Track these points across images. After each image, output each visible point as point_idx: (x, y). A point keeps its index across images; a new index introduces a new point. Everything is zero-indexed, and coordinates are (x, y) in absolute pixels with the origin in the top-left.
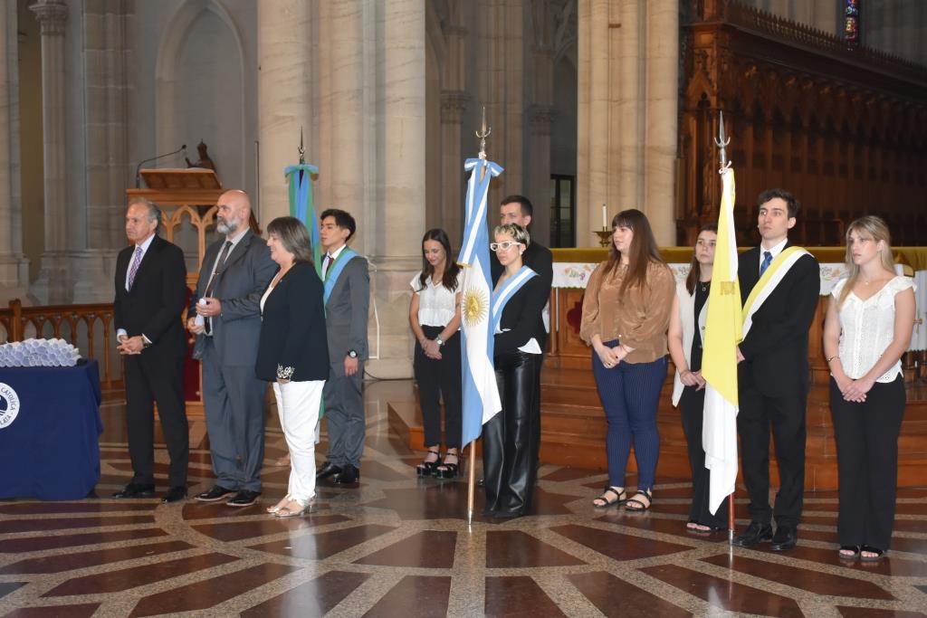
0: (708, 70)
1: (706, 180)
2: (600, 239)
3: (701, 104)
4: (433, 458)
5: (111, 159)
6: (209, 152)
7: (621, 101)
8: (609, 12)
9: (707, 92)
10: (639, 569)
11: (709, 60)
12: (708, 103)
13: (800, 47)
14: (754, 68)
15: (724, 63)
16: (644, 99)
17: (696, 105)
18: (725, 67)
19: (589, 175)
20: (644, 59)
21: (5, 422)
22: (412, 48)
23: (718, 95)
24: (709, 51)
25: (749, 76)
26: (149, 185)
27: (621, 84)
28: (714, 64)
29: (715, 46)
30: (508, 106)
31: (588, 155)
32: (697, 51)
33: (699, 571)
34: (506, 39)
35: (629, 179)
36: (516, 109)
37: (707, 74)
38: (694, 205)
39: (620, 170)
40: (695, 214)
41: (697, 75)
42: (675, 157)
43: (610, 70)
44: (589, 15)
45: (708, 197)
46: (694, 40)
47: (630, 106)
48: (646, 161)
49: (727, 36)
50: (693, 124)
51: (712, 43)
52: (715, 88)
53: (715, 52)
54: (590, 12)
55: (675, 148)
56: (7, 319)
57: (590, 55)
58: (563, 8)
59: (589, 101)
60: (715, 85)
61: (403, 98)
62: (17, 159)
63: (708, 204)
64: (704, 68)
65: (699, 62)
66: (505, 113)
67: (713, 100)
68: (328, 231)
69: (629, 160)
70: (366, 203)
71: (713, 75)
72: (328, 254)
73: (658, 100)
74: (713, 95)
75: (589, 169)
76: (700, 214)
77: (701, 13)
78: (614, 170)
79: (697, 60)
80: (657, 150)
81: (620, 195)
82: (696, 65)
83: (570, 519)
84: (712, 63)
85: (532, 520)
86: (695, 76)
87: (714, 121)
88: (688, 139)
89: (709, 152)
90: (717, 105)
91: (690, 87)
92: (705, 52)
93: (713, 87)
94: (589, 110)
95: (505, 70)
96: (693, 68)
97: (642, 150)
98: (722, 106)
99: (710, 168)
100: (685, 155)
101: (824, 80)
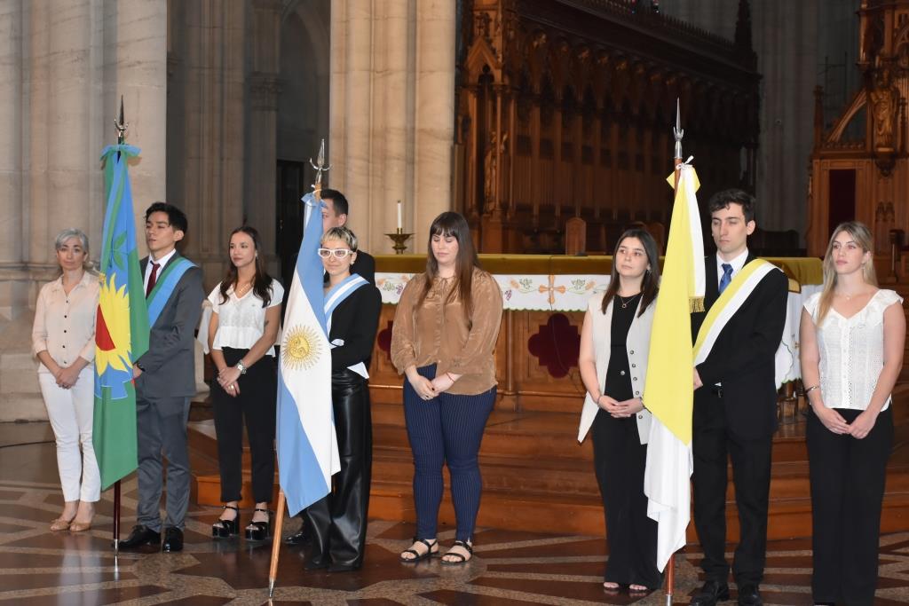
0: (491, 36)
1: (488, 171)
2: (392, 244)
3: (482, 78)
4: (229, 515)
7: (386, 72)
9: (490, 65)
11: (492, 25)
12: (492, 78)
13: (592, 12)
14: (544, 37)
15: (510, 30)
16: (412, 69)
17: (477, 79)
18: (512, 33)
20: (415, 21)
23: (503, 69)
24: (492, 15)
25: (538, 46)
27: (386, 52)
28: (499, 30)
29: (500, 7)
30: (226, 72)
31: (344, 137)
32: (477, 14)
35: (396, 170)
36: (237, 77)
37: (490, 42)
38: (474, 202)
39: (386, 158)
40: (475, 213)
41: (478, 42)
42: (451, 142)
43: (371, 32)
45: (490, 193)
47: (398, 79)
48: (417, 146)
50: (472, 102)
51: (496, 4)
52: (500, 60)
53: (500, 16)
55: (451, 131)
57: (347, 14)
59: (345, 71)
60: (500, 56)
61: (139, 63)
63: (490, 202)
64: (487, 34)
65: (480, 27)
66: (222, 82)
67: (498, 74)
69: (396, 145)
71: (498, 43)
73: (432, 72)
74: (496, 68)
75: (345, 155)
76: (481, 213)
78: (377, 157)
79: (477, 24)
80: (431, 133)
81: (384, 189)
82: (477, 31)
83: (438, 582)
84: (496, 29)
85: (394, 585)
86: (476, 44)
87: (499, 99)
88: (467, 120)
89: (492, 137)
90: (503, 80)
91: (469, 58)
92: (487, 15)
93: (498, 57)
94: (346, 82)
95: (222, 28)
96: (472, 35)
97: (411, 134)
98: (507, 81)
99: (494, 157)
100: (463, 138)
101: (620, 53)
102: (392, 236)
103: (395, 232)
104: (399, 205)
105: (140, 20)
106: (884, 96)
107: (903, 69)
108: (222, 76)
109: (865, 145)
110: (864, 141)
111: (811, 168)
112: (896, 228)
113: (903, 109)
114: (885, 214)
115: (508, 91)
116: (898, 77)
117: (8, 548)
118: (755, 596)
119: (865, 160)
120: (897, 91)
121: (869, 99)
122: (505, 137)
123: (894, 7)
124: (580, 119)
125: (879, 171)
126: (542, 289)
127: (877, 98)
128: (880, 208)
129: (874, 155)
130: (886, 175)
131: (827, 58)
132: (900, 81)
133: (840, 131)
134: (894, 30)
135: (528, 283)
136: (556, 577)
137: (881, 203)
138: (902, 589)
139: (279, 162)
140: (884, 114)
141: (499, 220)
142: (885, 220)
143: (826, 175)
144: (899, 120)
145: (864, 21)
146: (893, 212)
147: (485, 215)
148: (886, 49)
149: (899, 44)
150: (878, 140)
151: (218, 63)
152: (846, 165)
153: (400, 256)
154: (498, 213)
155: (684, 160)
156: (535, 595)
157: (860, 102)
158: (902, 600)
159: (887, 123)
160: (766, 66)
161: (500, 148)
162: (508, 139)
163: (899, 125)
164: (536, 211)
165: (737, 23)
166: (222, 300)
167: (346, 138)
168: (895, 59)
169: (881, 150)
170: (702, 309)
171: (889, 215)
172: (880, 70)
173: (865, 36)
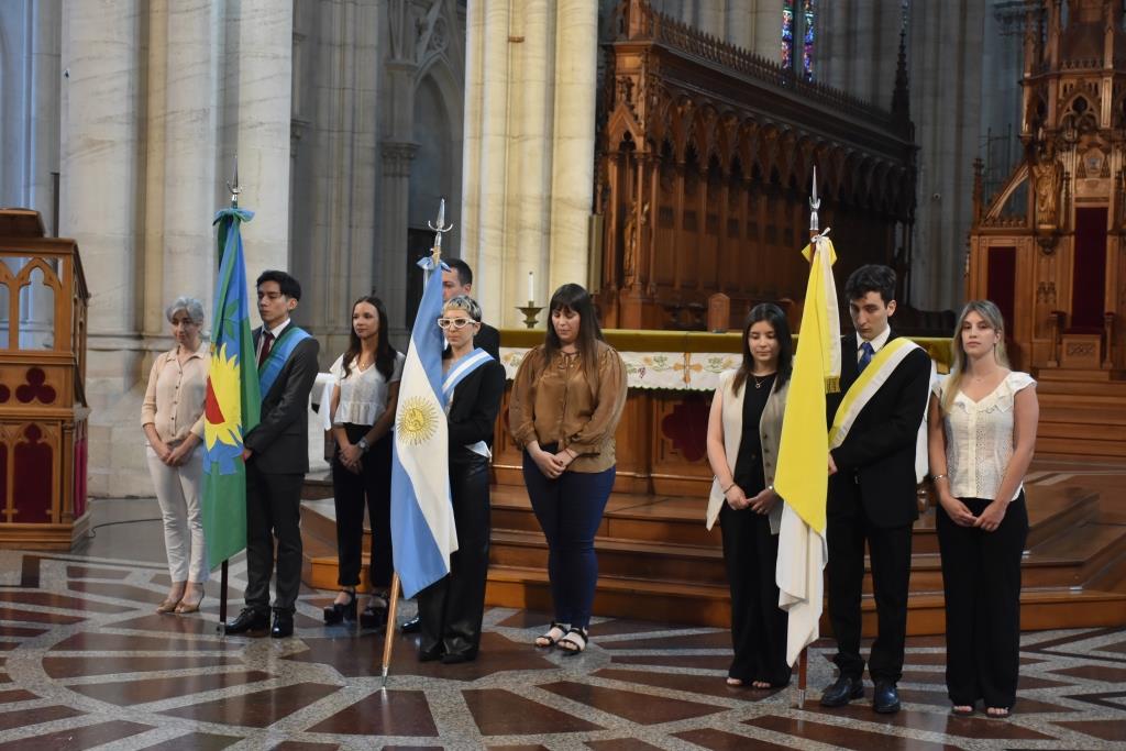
0: (634, 98)
1: (628, 243)
2: (524, 317)
3: (623, 146)
7: (522, 137)
8: (510, 22)
9: (632, 131)
10: (673, 735)
11: (634, 90)
12: (633, 145)
14: (689, 102)
15: (653, 95)
16: (550, 136)
17: (617, 147)
18: (655, 99)
19: (478, 233)
20: (554, 84)
22: (276, 57)
23: (645, 136)
24: (635, 79)
25: (682, 113)
27: (522, 117)
28: (642, 95)
29: (643, 71)
30: (356, 136)
32: (619, 78)
33: (746, 735)
34: (355, 47)
35: (531, 240)
36: (367, 141)
37: (632, 107)
38: (613, 277)
39: (519, 228)
40: (614, 288)
41: (620, 105)
42: (589, 213)
43: (508, 95)
44: (482, 23)
45: (630, 266)
46: (615, 63)
47: (535, 145)
48: (553, 216)
49: (658, 60)
50: (613, 170)
51: (639, 68)
52: (642, 127)
53: (643, 81)
54: (484, 18)
55: (590, 201)
57: (483, 77)
58: (428, 11)
59: (479, 137)
60: (643, 122)
61: (261, 124)
63: (629, 275)
64: (629, 96)
65: (621, 92)
66: (352, 146)
67: (640, 142)
69: (532, 215)
71: (640, 109)
73: (570, 138)
74: (638, 135)
75: (478, 224)
76: (619, 288)
77: (624, 29)
78: (511, 227)
79: (619, 88)
80: (566, 202)
81: (518, 260)
82: (618, 95)
83: (559, 674)
84: (639, 94)
85: (512, 676)
86: (617, 109)
87: (641, 168)
88: (606, 190)
89: (632, 208)
90: (645, 148)
91: (610, 124)
92: (629, 79)
93: (640, 124)
94: (481, 147)
95: (353, 89)
96: (613, 100)
97: (548, 203)
98: (649, 150)
99: (634, 229)
100: (602, 210)
101: (769, 121)
102: (524, 310)
103: (527, 306)
104: (532, 276)
105: (263, 79)
106: (1046, 170)
107: (1067, 142)
108: (352, 139)
109: (1026, 222)
110: (1026, 217)
111: (969, 245)
112: (1058, 309)
113: (1067, 185)
114: (1047, 293)
115: (650, 160)
116: (1062, 151)
117: (111, 629)
118: (892, 695)
119: (1027, 238)
120: (1061, 165)
121: (1031, 174)
122: (646, 208)
123: (1059, 77)
124: (726, 190)
125: (1041, 249)
126: (676, 367)
127: (1040, 172)
128: (1042, 289)
129: (1035, 233)
130: (1048, 254)
131: (990, 130)
132: (1064, 154)
133: (1000, 206)
134: (1058, 101)
135: (662, 360)
136: (683, 671)
137: (1043, 283)
138: (1049, 690)
139: (411, 231)
140: (1047, 190)
141: (639, 296)
142: (1046, 301)
143: (984, 253)
144: (1063, 196)
145: (1027, 91)
146: (1055, 293)
147: (624, 289)
148: (1050, 121)
149: (1064, 115)
150: (1039, 217)
151: (347, 126)
152: (1006, 242)
153: (530, 330)
154: (638, 287)
155: (820, 232)
156: (660, 689)
157: (1022, 176)
158: (1048, 700)
159: (1050, 199)
160: (925, 138)
161: (641, 219)
162: (649, 210)
163: (1063, 201)
164: (677, 286)
165: (895, 92)
166: (344, 374)
167: (479, 206)
168: (1059, 131)
169: (1043, 227)
170: (838, 390)
171: (1051, 295)
172: (1043, 143)
173: (1028, 106)
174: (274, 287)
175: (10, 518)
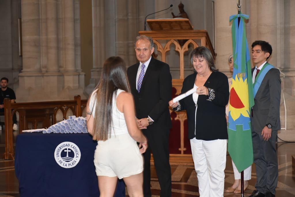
5: (129, 14)
6: (185, 9)
21: (73, 164)
26: (152, 29)
56: (73, 107)
62: (78, 17)
68: (257, 54)
70: (278, 36)
72: (256, 67)
174: (258, 47)
175: (182, 152)
